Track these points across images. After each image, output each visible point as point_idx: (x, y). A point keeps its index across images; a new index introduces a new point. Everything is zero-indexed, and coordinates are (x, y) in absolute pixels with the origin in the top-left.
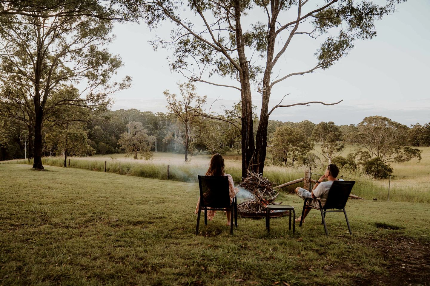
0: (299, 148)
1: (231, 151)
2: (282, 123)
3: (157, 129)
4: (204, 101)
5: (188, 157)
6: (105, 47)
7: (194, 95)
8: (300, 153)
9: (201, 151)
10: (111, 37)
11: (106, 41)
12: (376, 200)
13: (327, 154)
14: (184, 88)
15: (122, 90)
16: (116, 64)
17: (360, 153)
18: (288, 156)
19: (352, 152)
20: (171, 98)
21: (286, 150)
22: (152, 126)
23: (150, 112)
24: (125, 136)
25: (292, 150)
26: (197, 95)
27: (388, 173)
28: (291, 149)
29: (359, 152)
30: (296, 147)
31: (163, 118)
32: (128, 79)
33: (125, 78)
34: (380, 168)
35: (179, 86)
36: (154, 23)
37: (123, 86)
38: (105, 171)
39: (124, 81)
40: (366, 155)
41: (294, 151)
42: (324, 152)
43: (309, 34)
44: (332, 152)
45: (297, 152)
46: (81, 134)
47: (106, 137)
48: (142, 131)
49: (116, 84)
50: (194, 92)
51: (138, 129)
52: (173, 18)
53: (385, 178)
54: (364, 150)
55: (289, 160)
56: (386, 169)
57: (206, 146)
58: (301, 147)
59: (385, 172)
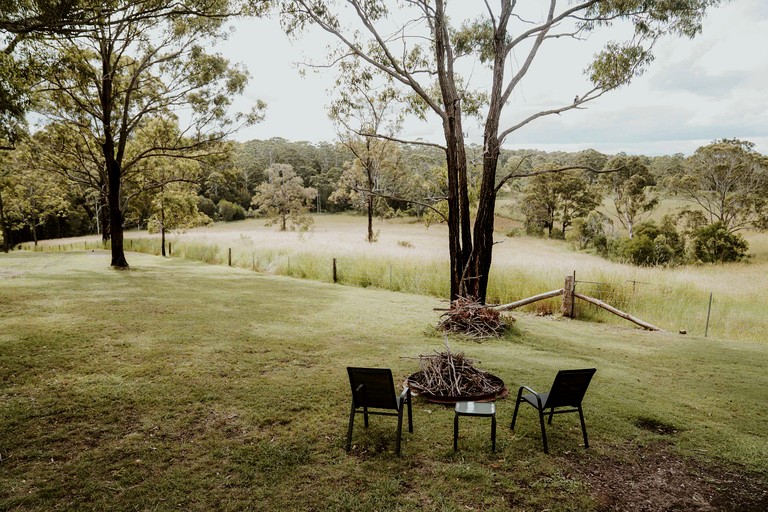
0: (574, 204)
2: (547, 155)
3: (319, 173)
8: (578, 213)
9: (399, 210)
10: (228, 31)
11: (219, 39)
12: (684, 333)
13: (626, 215)
16: (236, 84)
17: (687, 214)
18: (556, 217)
19: (670, 214)
21: (552, 207)
23: (306, 142)
24: (263, 190)
25: (561, 208)
27: (739, 251)
28: (560, 204)
29: (683, 213)
30: (569, 202)
32: (261, 106)
33: (255, 104)
34: (721, 242)
36: (296, 31)
37: (252, 120)
39: (253, 109)
40: (698, 216)
41: (566, 208)
42: (620, 212)
43: (572, 35)
44: (635, 212)
45: (570, 211)
47: (232, 191)
48: (293, 179)
49: (241, 115)
51: (285, 177)
53: (734, 260)
54: (694, 206)
55: (557, 225)
56: (736, 244)
58: (579, 200)
59: (732, 248)
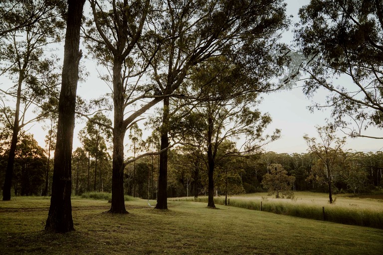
1: (377, 190)
3: (294, 169)
4: (343, 141)
5: (333, 197)
6: (256, 108)
7: (333, 137)
10: (260, 99)
11: (257, 103)
14: (323, 131)
15: (274, 141)
16: (266, 120)
20: (311, 141)
22: (289, 167)
23: (286, 154)
24: (267, 177)
26: (336, 137)
31: (298, 158)
32: (278, 131)
33: (275, 131)
35: (317, 129)
36: (311, 93)
37: (274, 138)
38: (262, 210)
39: (274, 133)
46: (238, 178)
48: (283, 172)
49: (268, 136)
50: (334, 134)
51: (278, 170)
52: (327, 86)
57: (346, 185)
